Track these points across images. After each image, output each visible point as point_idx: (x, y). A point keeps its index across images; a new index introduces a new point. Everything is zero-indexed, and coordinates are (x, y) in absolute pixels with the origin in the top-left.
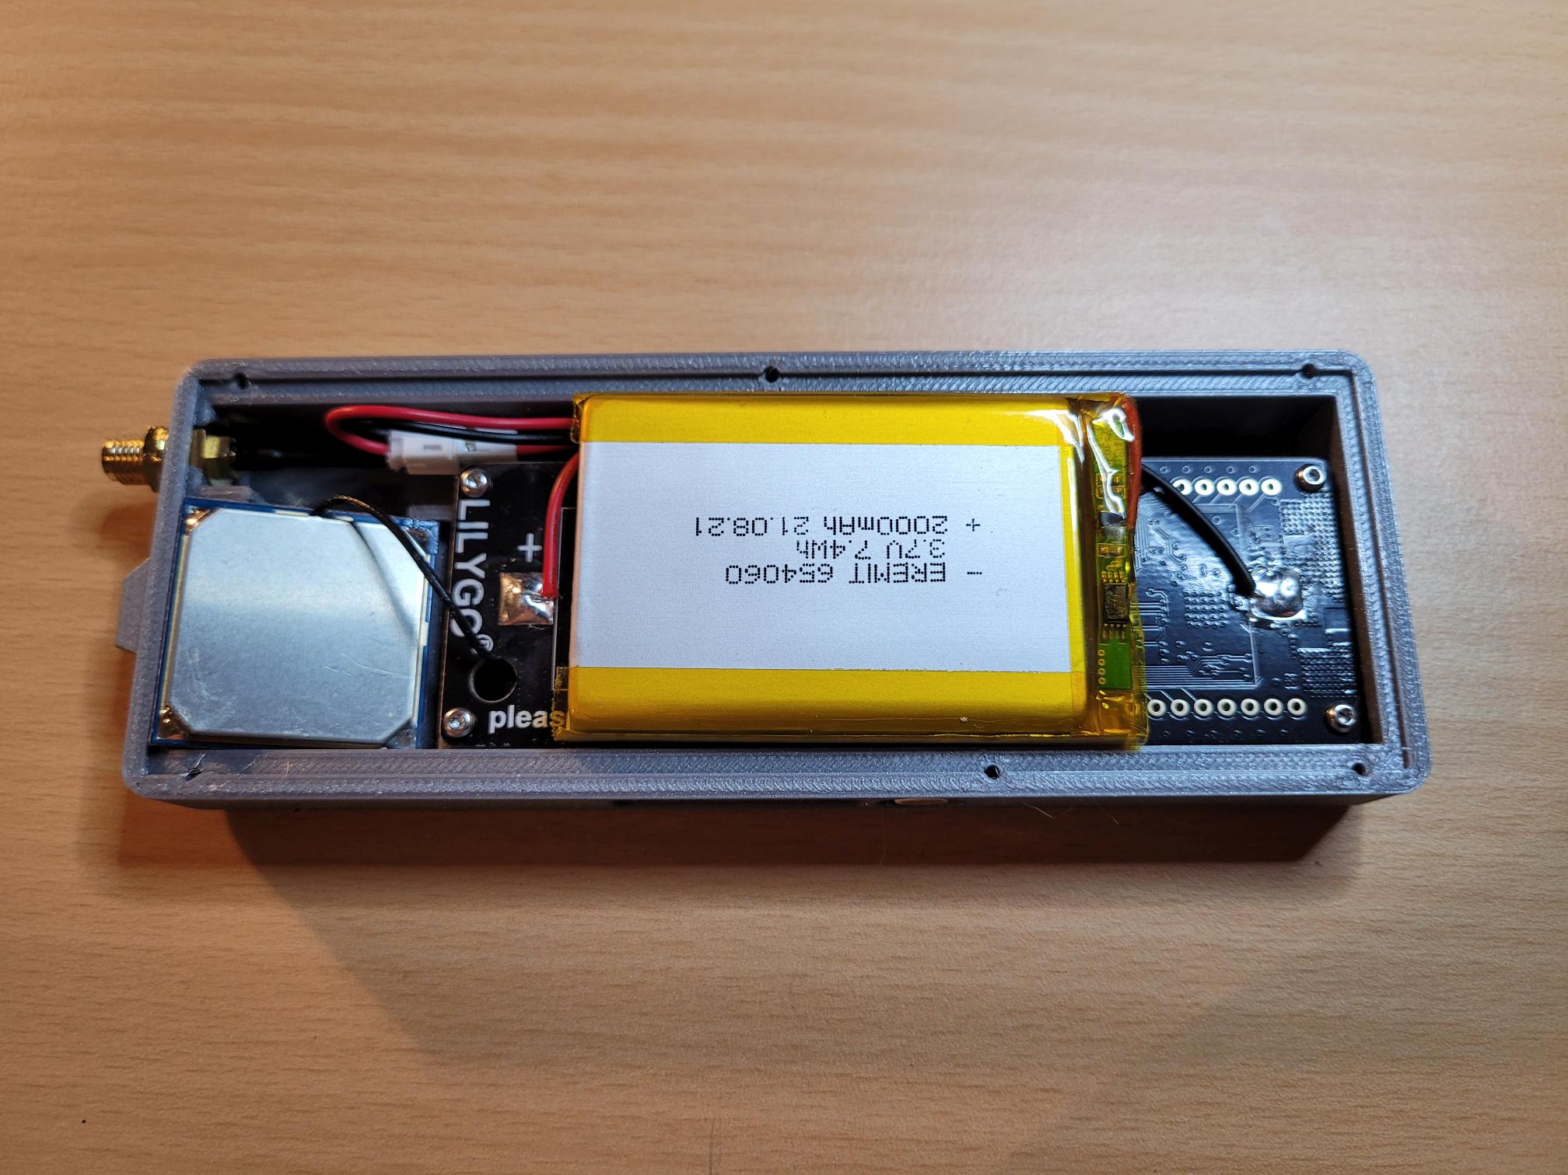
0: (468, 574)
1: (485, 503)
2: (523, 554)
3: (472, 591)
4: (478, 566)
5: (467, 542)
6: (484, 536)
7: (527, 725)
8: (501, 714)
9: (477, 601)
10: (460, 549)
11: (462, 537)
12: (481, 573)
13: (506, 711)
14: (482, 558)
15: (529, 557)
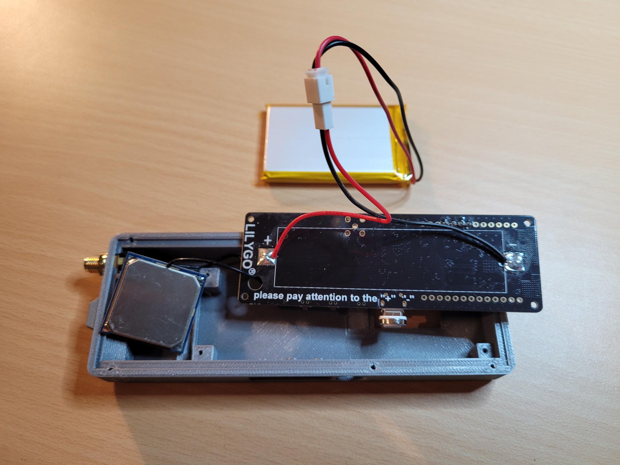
0: (248, 248)
1: (254, 225)
2: (266, 243)
3: (249, 254)
4: (252, 246)
5: (248, 238)
6: (253, 236)
7: (266, 298)
8: (258, 294)
9: (251, 257)
10: (246, 240)
11: (246, 236)
12: (252, 248)
13: (259, 293)
14: (253, 243)
15: (268, 244)
